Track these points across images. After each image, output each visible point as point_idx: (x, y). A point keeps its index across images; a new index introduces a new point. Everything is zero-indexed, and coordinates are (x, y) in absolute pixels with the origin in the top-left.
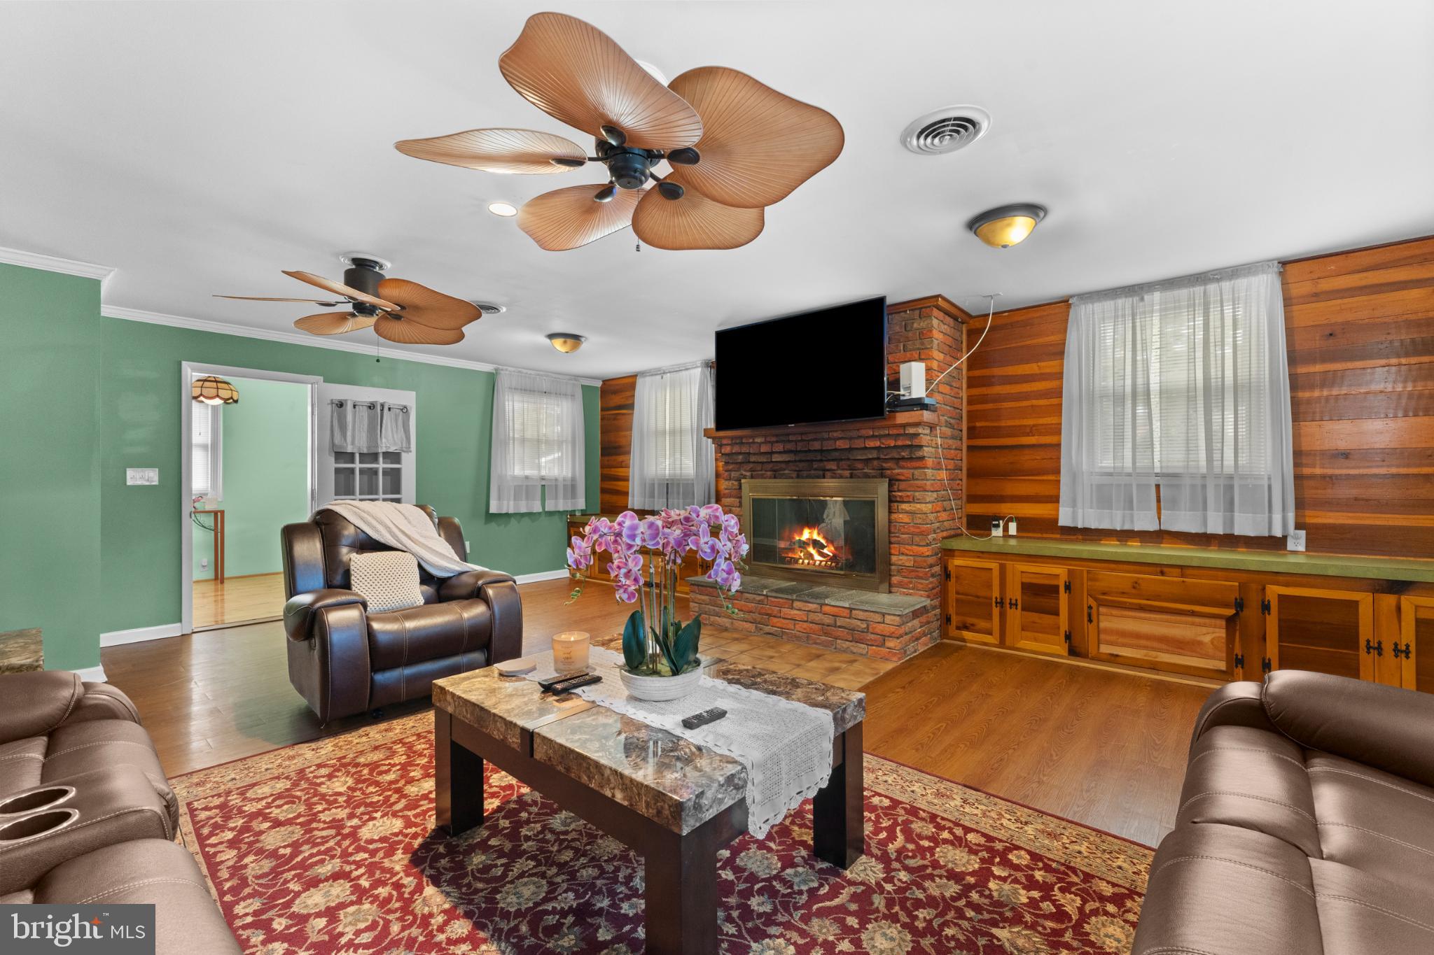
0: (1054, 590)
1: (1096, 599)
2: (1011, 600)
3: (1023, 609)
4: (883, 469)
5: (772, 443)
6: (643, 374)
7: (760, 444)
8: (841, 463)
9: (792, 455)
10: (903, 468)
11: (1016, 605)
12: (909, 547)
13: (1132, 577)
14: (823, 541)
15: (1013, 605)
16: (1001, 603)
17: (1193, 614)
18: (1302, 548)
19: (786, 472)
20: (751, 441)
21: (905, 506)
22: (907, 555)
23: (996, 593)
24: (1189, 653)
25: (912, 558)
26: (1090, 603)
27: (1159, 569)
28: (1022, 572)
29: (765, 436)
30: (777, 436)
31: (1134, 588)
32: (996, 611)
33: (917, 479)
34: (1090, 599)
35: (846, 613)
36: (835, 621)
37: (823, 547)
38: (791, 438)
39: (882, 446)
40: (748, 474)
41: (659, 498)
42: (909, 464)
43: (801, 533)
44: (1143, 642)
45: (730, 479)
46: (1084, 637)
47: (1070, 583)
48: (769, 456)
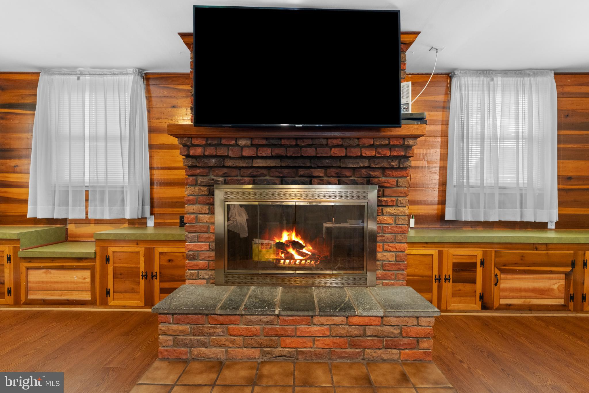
0: (474, 265)
1: (500, 269)
2: (445, 276)
3: (453, 282)
4: (370, 177)
5: (258, 146)
6: (50, 71)
7: (243, 147)
8: (329, 171)
9: (278, 161)
10: (389, 176)
11: (449, 280)
12: (391, 244)
13: (519, 253)
14: (301, 242)
15: (447, 279)
16: (439, 279)
17: (551, 272)
18: (553, 227)
19: (267, 178)
20: (233, 142)
21: (389, 210)
22: (390, 251)
23: (435, 273)
24: (546, 297)
25: (394, 253)
26: (496, 273)
27: (535, 246)
28: (453, 255)
29: (252, 139)
30: (267, 139)
31: (522, 260)
32: (435, 285)
33: (401, 187)
34: (496, 269)
35: (377, 321)
36: (365, 331)
37: (302, 247)
38: (283, 142)
39: (378, 155)
40: (221, 179)
41: (74, 205)
42: (394, 173)
43: (280, 237)
44: (523, 294)
45: (196, 185)
46: (491, 296)
47: (484, 260)
48: (250, 161)
